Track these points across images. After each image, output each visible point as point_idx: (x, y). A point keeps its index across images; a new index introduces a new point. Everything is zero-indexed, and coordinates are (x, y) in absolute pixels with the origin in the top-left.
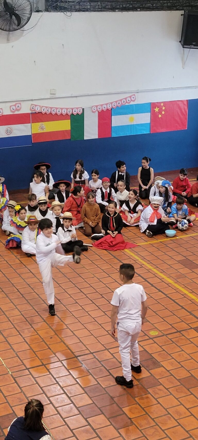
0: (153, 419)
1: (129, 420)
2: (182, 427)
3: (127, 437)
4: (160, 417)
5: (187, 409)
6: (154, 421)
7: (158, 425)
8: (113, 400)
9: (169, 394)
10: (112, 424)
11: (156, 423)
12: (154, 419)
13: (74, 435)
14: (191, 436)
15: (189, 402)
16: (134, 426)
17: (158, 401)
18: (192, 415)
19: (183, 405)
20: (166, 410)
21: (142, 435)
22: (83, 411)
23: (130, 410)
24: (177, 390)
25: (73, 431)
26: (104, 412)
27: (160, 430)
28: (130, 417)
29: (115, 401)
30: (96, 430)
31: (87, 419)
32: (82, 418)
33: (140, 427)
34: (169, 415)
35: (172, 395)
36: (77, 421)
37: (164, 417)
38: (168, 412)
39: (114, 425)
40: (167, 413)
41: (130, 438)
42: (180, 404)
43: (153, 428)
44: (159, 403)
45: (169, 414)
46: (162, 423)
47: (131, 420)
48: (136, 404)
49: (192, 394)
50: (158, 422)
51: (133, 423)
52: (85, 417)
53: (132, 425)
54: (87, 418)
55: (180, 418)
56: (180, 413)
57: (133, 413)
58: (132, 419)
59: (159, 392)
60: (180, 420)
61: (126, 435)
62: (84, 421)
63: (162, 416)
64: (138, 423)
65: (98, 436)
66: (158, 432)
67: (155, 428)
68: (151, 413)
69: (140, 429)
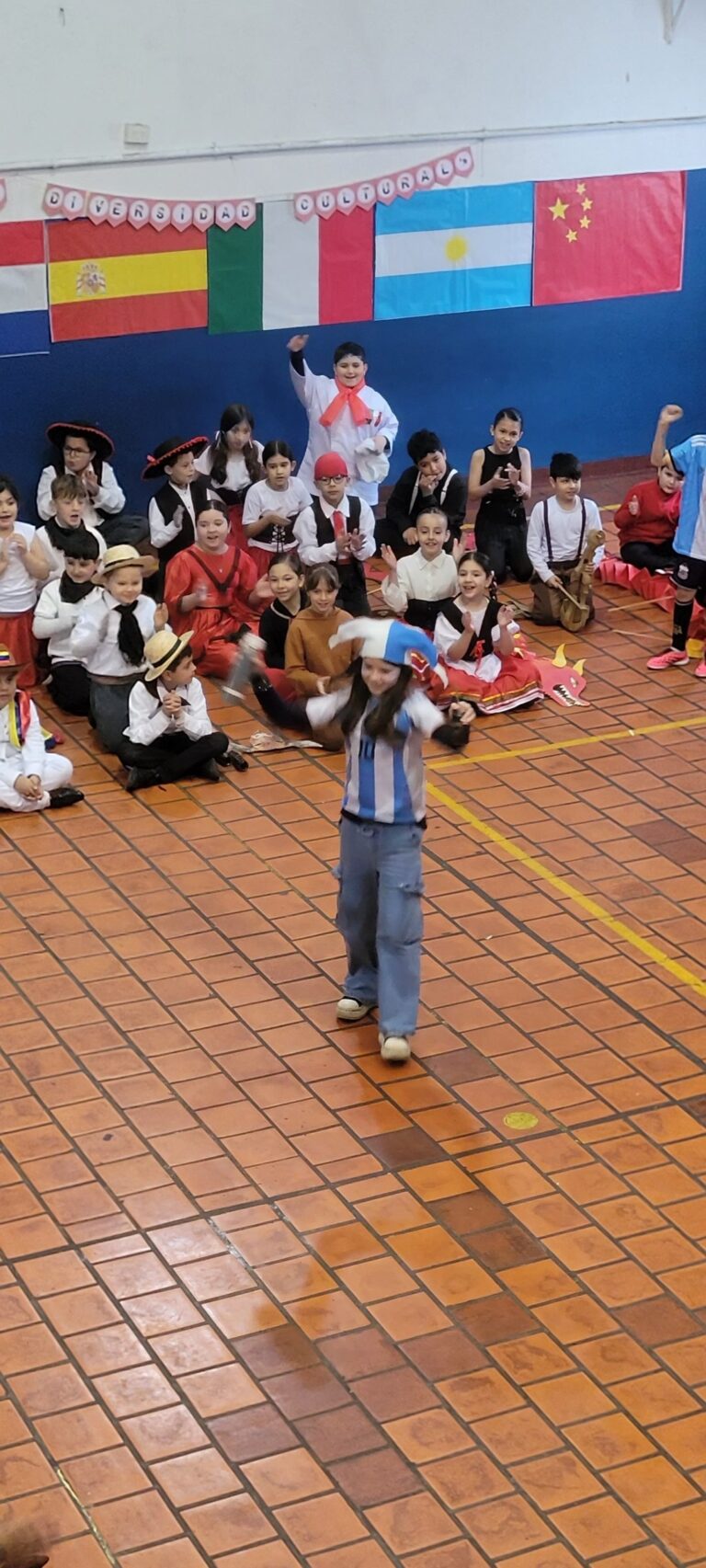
0: (503, 1469)
1: (409, 1473)
2: (620, 1501)
3: (397, 1540)
4: (531, 1459)
5: (644, 1430)
6: (509, 1476)
7: (523, 1493)
8: (348, 1389)
9: (574, 1366)
10: (337, 1488)
11: (515, 1484)
12: (510, 1470)
13: (187, 1532)
14: (653, 1539)
15: (653, 1399)
16: (428, 1494)
17: (526, 1397)
18: (661, 1452)
19: (627, 1414)
20: (559, 1434)
21: (459, 1533)
22: (226, 1434)
23: (415, 1433)
24: (604, 1351)
25: (183, 1513)
26: (307, 1438)
27: (532, 1511)
28: (412, 1460)
29: (353, 1395)
30: (274, 1512)
31: (241, 1467)
32: (222, 1460)
33: (453, 1500)
34: (570, 1454)
35: (583, 1373)
36: (199, 1476)
37: (547, 1462)
38: (565, 1440)
39: (349, 1492)
40: (563, 1444)
42: (614, 1407)
43: (504, 1504)
44: (530, 1404)
45: (569, 1447)
46: (542, 1487)
47: (417, 1473)
48: (439, 1407)
49: (664, 1368)
50: (527, 1482)
51: (423, 1482)
52: (234, 1459)
53: (421, 1491)
54: (241, 1463)
55: (615, 1463)
56: (612, 1444)
57: (427, 1445)
58: (420, 1469)
59: (532, 1359)
60: (613, 1471)
61: (394, 1530)
62: (228, 1474)
63: (541, 1456)
64: (442, 1483)
65: (282, 1535)
66: (522, 1519)
67: (512, 1507)
68: (499, 1442)
69: (451, 1507)
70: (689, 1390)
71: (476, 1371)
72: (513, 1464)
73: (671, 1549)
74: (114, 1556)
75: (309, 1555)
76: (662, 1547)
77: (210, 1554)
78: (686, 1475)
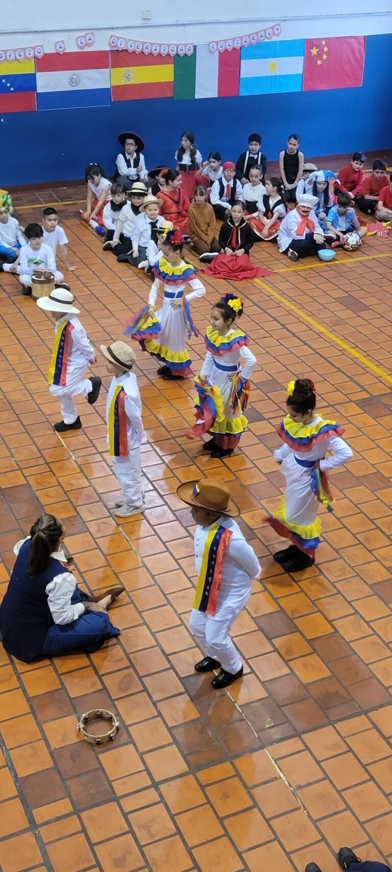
1: (250, 532)
2: (329, 544)
5: (338, 519)
13: (168, 550)
14: (341, 557)
16: (257, 539)
18: (345, 527)
22: (182, 516)
25: (166, 544)
31: (188, 528)
32: (181, 526)
33: (267, 542)
36: (172, 531)
47: (253, 532)
48: (262, 509)
49: (346, 497)
51: (255, 535)
52: (185, 525)
54: (188, 527)
55: (327, 530)
56: (327, 524)
58: (255, 531)
60: (327, 533)
62: (183, 530)
64: (263, 536)
69: (266, 544)
70: (356, 506)
71: (276, 496)
73: (347, 561)
74: (142, 558)
76: (345, 560)
77: (176, 558)
78: (354, 535)
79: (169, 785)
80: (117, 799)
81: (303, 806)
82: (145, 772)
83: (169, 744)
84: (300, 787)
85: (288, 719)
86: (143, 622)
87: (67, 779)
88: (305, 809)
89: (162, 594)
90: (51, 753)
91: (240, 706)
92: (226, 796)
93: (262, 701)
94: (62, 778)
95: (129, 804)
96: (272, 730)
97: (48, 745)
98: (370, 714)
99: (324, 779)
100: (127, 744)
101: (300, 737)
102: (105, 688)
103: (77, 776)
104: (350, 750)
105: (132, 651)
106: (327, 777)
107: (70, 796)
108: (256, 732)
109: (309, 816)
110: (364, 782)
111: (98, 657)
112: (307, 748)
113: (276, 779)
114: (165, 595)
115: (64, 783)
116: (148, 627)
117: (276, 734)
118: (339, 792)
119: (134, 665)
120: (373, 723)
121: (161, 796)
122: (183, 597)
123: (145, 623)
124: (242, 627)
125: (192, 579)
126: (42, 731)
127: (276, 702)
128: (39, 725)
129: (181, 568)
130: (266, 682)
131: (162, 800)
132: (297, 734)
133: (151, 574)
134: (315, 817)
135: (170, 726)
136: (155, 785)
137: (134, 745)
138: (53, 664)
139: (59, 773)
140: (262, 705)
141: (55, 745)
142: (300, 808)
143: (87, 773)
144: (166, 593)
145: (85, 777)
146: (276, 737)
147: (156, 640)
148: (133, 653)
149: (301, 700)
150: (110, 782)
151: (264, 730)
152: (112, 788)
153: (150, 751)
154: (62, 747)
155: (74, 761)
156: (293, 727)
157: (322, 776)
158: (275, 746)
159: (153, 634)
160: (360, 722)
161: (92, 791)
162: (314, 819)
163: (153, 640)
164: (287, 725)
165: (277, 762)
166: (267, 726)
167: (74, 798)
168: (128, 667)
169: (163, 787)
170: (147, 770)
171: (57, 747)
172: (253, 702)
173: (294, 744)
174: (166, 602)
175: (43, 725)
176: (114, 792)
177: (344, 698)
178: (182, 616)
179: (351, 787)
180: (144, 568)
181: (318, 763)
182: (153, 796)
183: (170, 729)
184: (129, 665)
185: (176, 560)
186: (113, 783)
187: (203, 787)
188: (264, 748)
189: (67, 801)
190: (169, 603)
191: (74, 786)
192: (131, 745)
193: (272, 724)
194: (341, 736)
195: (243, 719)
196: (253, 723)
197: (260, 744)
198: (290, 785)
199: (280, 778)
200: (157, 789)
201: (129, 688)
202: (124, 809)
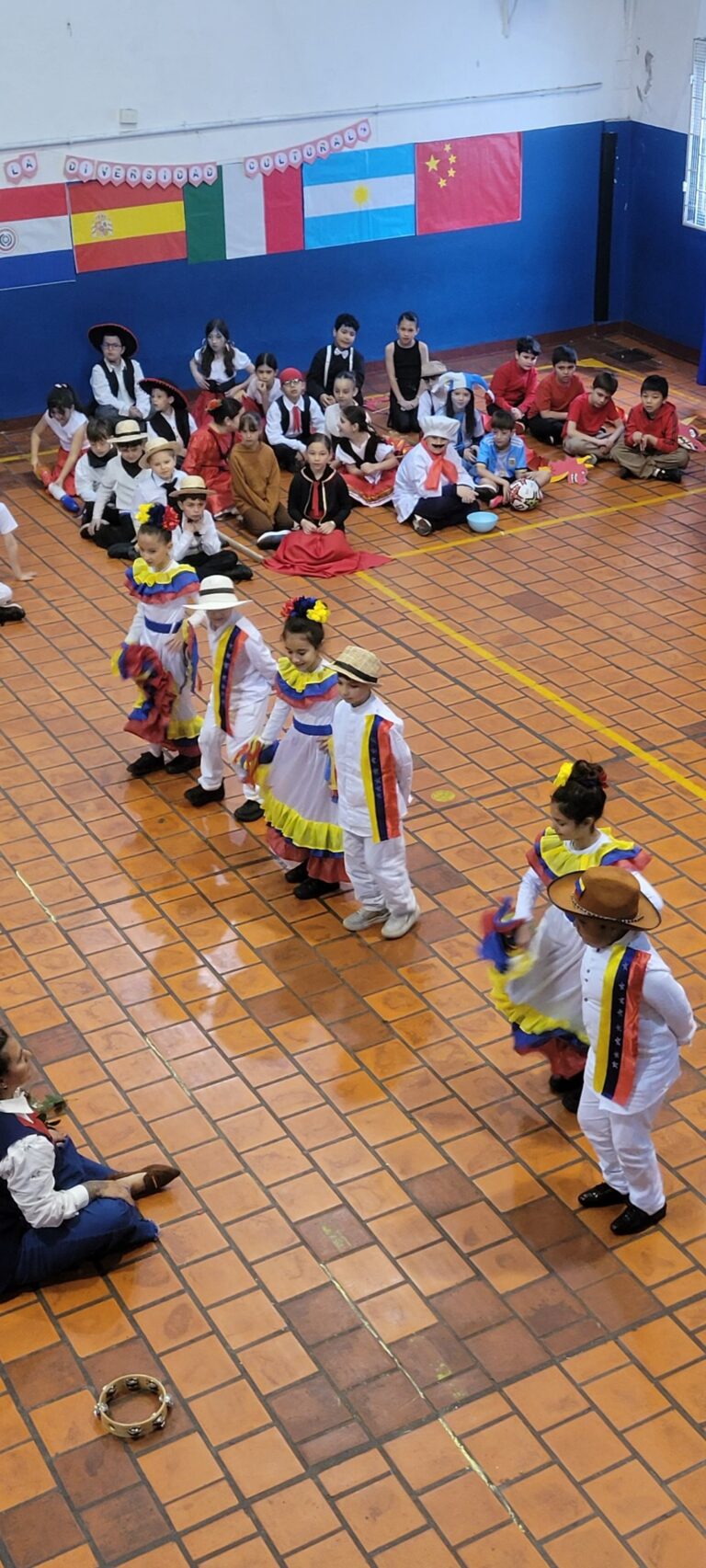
0: (447, 1021)
1: (384, 1028)
3: (379, 1070)
4: (465, 1014)
6: (451, 1026)
7: (462, 1036)
8: (339, 976)
10: (337, 1040)
11: (456, 1031)
12: (452, 1022)
13: (238, 1073)
16: (397, 1040)
17: (459, 974)
21: (420, 1064)
22: (257, 1009)
23: (386, 1002)
25: (233, 1061)
26: (314, 1008)
27: (468, 1047)
28: (385, 1019)
29: (343, 980)
30: (295, 1057)
31: (271, 1030)
32: (257, 1026)
33: (415, 1043)
36: (242, 1037)
37: (476, 1015)
39: (344, 1041)
40: (486, 1003)
41: (386, 1071)
43: (448, 1044)
44: (462, 979)
46: (472, 1031)
47: (388, 1026)
48: (401, 984)
50: (464, 1029)
51: (394, 1033)
52: (265, 1025)
53: (393, 1039)
54: (271, 1027)
57: (394, 1008)
58: (391, 1025)
59: (462, 950)
61: (377, 1064)
62: (262, 1035)
63: (471, 1012)
64: (407, 1033)
65: (302, 1072)
66: (462, 1053)
67: (453, 1045)
68: (442, 1005)
69: (414, 1047)
71: (424, 959)
72: (454, 1018)
74: (191, 1090)
75: (320, 1083)
77: (254, 1086)
79: (271, 1502)
80: (177, 1538)
81: (516, 1516)
82: (225, 1483)
83: (265, 1428)
84: (508, 1483)
85: (477, 1361)
86: (201, 1207)
87: (83, 1509)
88: (520, 1522)
89: (232, 1154)
90: (50, 1465)
91: (389, 1346)
92: (375, 1513)
93: (427, 1333)
94: (72, 1509)
95: (199, 1544)
96: (451, 1384)
97: (43, 1450)
98: (621, 1338)
99: (549, 1465)
100: (187, 1433)
101: (501, 1391)
102: (141, 1335)
103: (100, 1501)
104: (593, 1407)
105: (185, 1263)
106: (554, 1460)
107: (90, 1540)
108: (422, 1390)
109: (528, 1534)
110: (622, 1463)
111: (125, 1279)
112: (516, 1411)
113: (463, 1472)
114: (238, 1155)
115: (78, 1517)
116: (212, 1216)
117: (457, 1389)
118: (578, 1485)
119: (190, 1289)
120: (629, 1355)
121: (257, 1523)
122: (272, 1155)
123: (206, 1210)
124: (383, 1200)
125: (284, 1122)
126: (30, 1424)
127: (454, 1332)
128: (23, 1412)
129: (263, 1103)
130: (432, 1297)
131: (261, 1531)
132: (496, 1387)
133: (209, 1118)
134: (538, 1536)
135: (264, 1393)
136: (246, 1504)
137: (202, 1433)
138: (41, 1300)
139: (68, 1499)
140: (429, 1338)
141: (56, 1447)
142: (509, 1522)
143: (120, 1493)
144: (239, 1151)
145: (114, 1502)
146: (458, 1395)
147: (228, 1238)
148: (188, 1265)
149: (498, 1324)
150: (162, 1508)
151: (435, 1384)
152: (166, 1517)
153: (231, 1443)
154: (70, 1451)
155: (93, 1474)
156: (488, 1374)
157: (547, 1458)
158: (458, 1412)
159: (221, 1227)
160: (605, 1354)
161: (131, 1526)
162: (538, 1539)
163: (223, 1238)
164: (476, 1371)
165: (464, 1440)
166: (441, 1377)
167: (98, 1544)
168: (180, 1293)
169: (259, 1507)
170: (228, 1477)
171: (60, 1451)
172: (412, 1335)
173: (492, 1406)
174: (242, 1168)
175: (32, 1414)
176: (170, 1524)
177: (575, 1313)
178: (272, 1190)
179: (599, 1475)
180: (196, 1109)
181: (537, 1435)
182: (242, 1524)
183: (265, 1400)
184: (182, 1287)
185: (254, 1090)
186: (168, 1508)
187: (331, 1500)
188: (436, 1418)
189: (85, 1549)
190: (247, 1169)
191: (96, 1520)
192: (197, 1434)
193: (450, 1373)
194: (573, 1382)
195: (396, 1369)
196: (415, 1373)
197: (429, 1410)
198: (490, 1482)
199: (471, 1469)
200: (249, 1511)
201: (184, 1330)
202: (191, 1554)
